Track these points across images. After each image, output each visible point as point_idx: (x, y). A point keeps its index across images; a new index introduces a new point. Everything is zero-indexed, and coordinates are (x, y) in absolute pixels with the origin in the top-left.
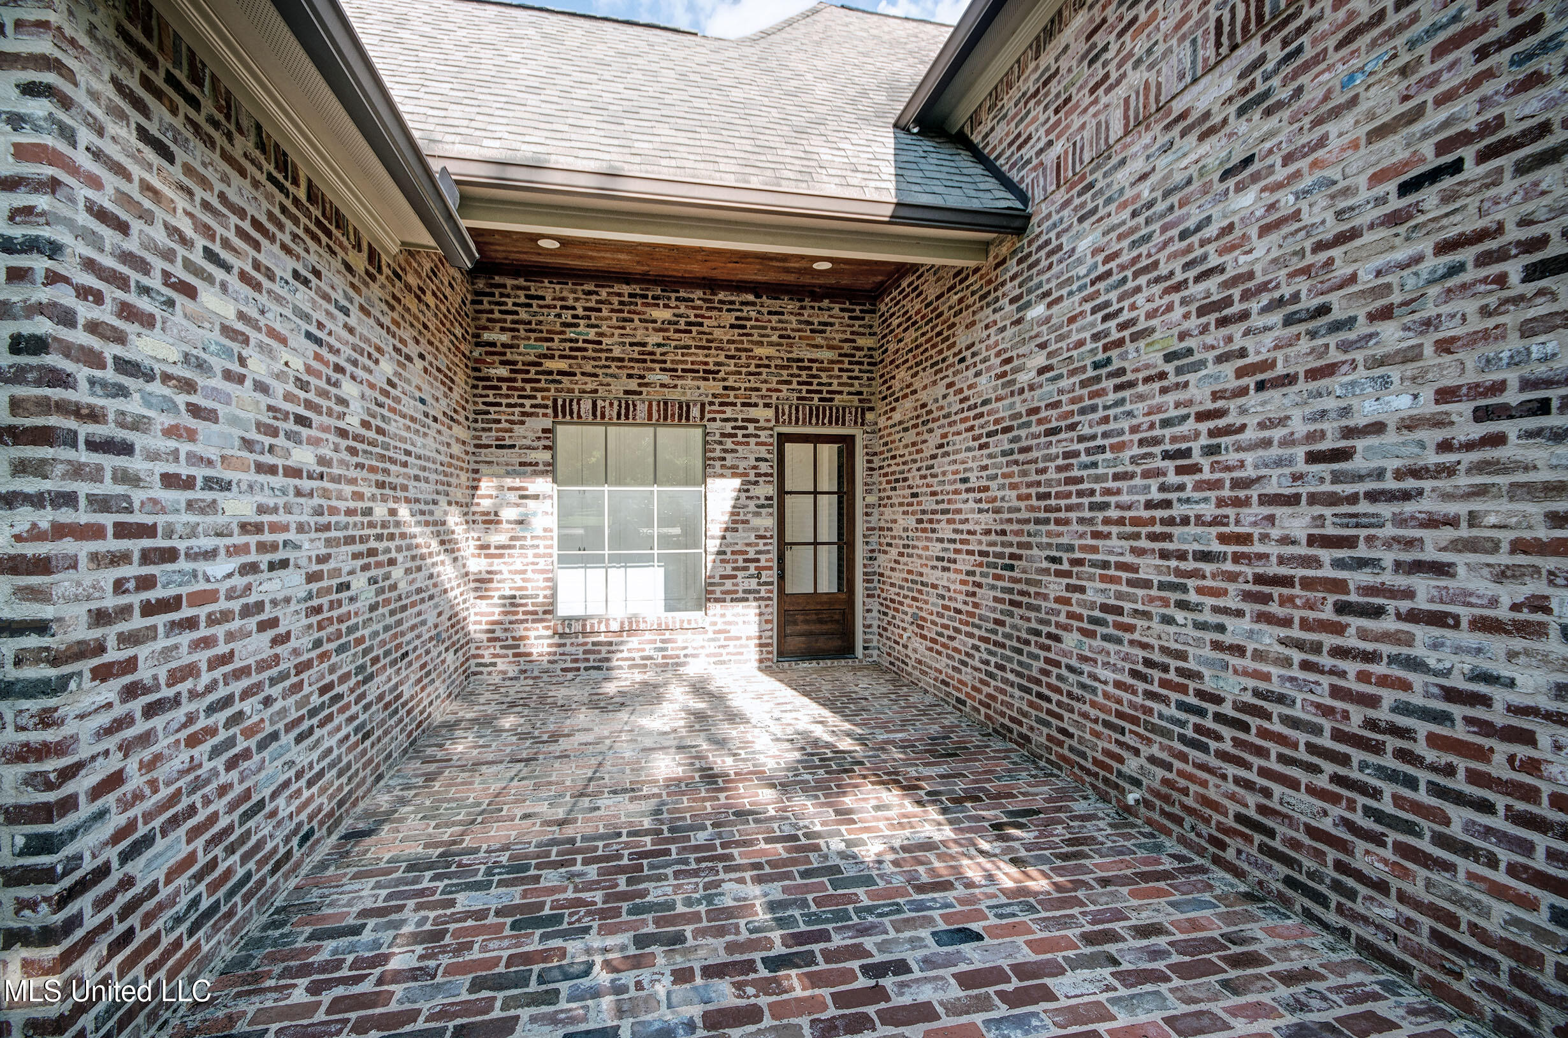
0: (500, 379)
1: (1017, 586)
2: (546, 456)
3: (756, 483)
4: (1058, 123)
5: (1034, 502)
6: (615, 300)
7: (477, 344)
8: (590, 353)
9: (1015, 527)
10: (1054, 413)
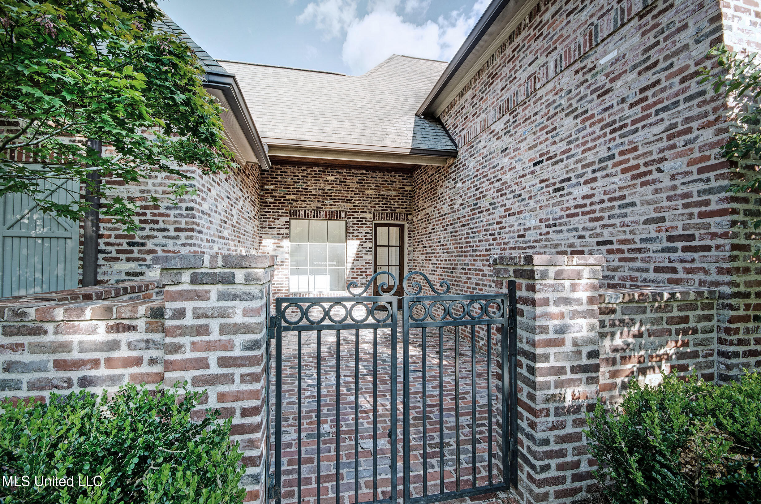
0: (270, 203)
1: (454, 279)
2: (287, 231)
3: (366, 242)
4: (465, 123)
5: (459, 250)
6: (313, 173)
7: (262, 190)
8: (304, 193)
9: (454, 258)
10: (464, 219)
